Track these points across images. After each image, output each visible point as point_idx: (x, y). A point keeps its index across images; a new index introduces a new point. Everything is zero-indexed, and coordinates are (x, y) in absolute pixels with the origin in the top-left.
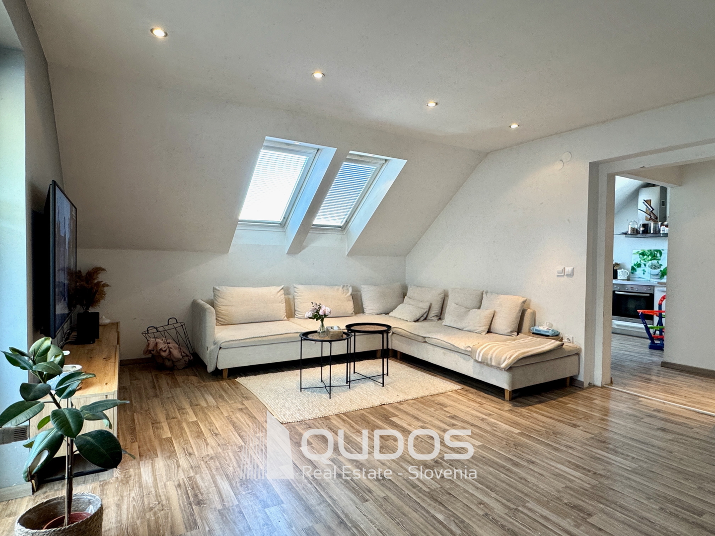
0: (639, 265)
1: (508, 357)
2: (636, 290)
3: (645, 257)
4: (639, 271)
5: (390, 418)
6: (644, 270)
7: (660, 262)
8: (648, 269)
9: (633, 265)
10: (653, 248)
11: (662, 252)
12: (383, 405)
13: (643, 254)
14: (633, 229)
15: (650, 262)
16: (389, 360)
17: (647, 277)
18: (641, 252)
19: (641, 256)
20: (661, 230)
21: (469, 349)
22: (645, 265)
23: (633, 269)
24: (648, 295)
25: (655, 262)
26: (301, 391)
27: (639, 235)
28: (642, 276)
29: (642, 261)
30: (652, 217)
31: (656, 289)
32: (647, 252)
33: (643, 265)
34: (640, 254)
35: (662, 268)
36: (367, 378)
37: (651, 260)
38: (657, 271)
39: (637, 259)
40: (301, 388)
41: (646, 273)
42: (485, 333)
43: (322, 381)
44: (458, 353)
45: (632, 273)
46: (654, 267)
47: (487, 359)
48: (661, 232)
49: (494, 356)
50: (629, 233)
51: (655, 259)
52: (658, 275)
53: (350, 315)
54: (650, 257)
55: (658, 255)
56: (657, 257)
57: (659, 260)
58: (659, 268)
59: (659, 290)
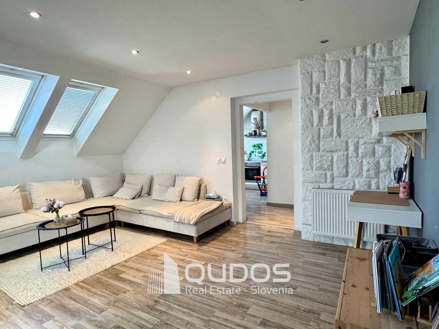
0: (253, 152)
1: (194, 217)
2: (252, 165)
3: (255, 148)
4: (253, 155)
5: (120, 276)
6: (255, 155)
7: (262, 150)
8: (257, 154)
9: (250, 152)
10: (258, 143)
11: (263, 145)
12: (114, 266)
13: (254, 146)
14: (250, 133)
15: (258, 150)
16: (115, 229)
17: (257, 158)
18: (253, 145)
19: (254, 147)
20: (262, 133)
21: (170, 215)
22: (256, 152)
23: (250, 154)
24: (258, 168)
25: (260, 150)
26: (42, 270)
27: (252, 136)
28: (255, 158)
29: (254, 150)
30: (258, 127)
31: (261, 164)
32: (256, 145)
33: (254, 152)
34: (253, 146)
35: (263, 153)
36: (100, 247)
37: (258, 149)
38: (261, 155)
39: (252, 149)
40: (42, 269)
41: (256, 156)
42: (178, 202)
43: (61, 257)
44: (163, 218)
45: (250, 156)
46: (259, 153)
47: (182, 220)
48: (262, 135)
49: (186, 217)
50: (248, 135)
51: (260, 149)
52: (261, 157)
53: (82, 201)
54: (258, 148)
55: (261, 146)
56: (260, 147)
57: (262, 149)
58: (261, 153)
59: (262, 165)
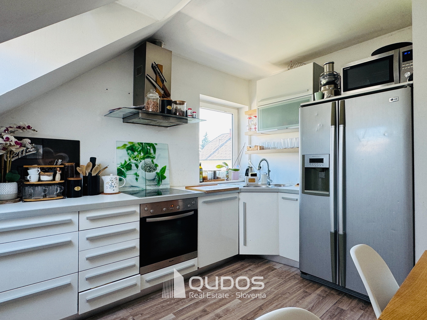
0: (128, 167)
3: (136, 153)
4: (130, 177)
6: (136, 174)
7: (155, 161)
8: (141, 172)
9: (119, 166)
10: (145, 140)
11: (156, 147)
13: (132, 148)
15: (143, 161)
18: (129, 145)
19: (130, 152)
22: (137, 166)
23: (120, 172)
24: (192, 213)
25: (148, 161)
28: (135, 183)
29: (132, 161)
32: (137, 145)
33: (133, 166)
35: (158, 170)
37: (144, 158)
38: (152, 175)
39: (123, 157)
41: (140, 179)
45: (121, 180)
46: (149, 168)
51: (148, 157)
52: (154, 179)
54: (142, 154)
56: (150, 154)
57: (154, 158)
58: (155, 170)
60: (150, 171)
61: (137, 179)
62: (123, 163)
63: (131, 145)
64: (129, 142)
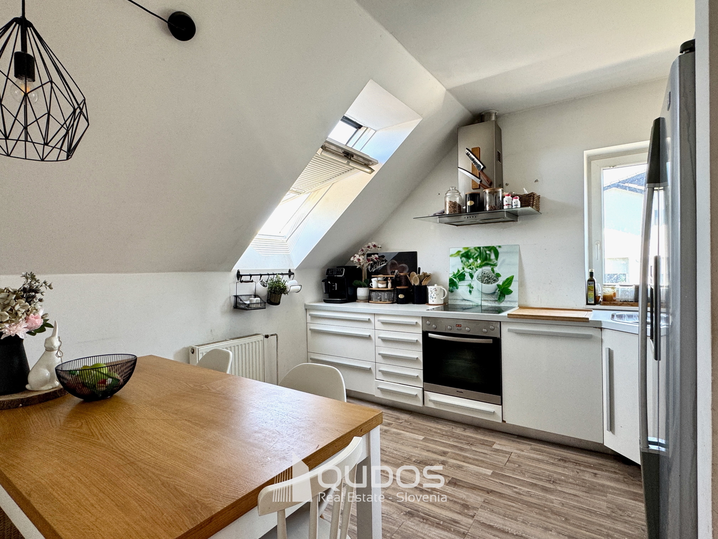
0: (462, 277)
4: (462, 289)
6: (470, 286)
7: (495, 269)
9: (451, 276)
13: (467, 255)
14: (453, 205)
15: (480, 270)
18: (463, 251)
19: (464, 259)
20: (505, 203)
22: (472, 276)
23: (452, 283)
24: (490, 341)
25: (487, 269)
27: (463, 218)
30: (484, 182)
31: (505, 329)
34: (463, 256)
35: (500, 282)
37: (481, 266)
38: (492, 287)
41: (474, 292)
46: (487, 279)
48: (505, 207)
50: (447, 212)
51: (487, 264)
52: (494, 293)
54: (479, 261)
57: (495, 265)
58: (495, 281)
59: (509, 330)
60: (488, 283)
61: (470, 292)
62: (456, 272)
63: (466, 250)
64: (464, 248)
